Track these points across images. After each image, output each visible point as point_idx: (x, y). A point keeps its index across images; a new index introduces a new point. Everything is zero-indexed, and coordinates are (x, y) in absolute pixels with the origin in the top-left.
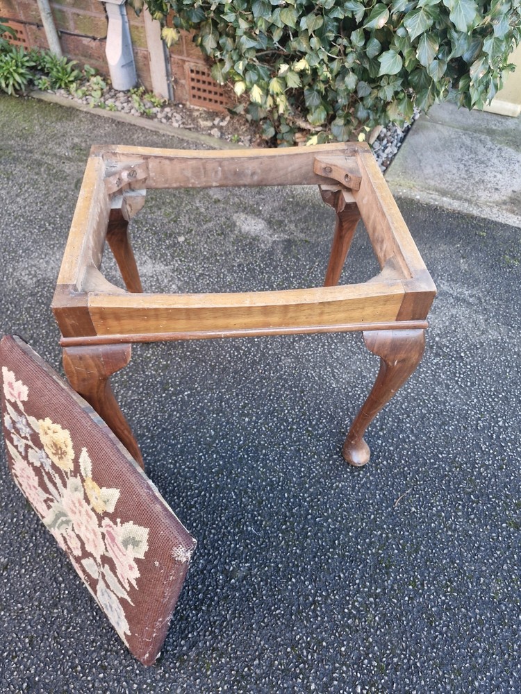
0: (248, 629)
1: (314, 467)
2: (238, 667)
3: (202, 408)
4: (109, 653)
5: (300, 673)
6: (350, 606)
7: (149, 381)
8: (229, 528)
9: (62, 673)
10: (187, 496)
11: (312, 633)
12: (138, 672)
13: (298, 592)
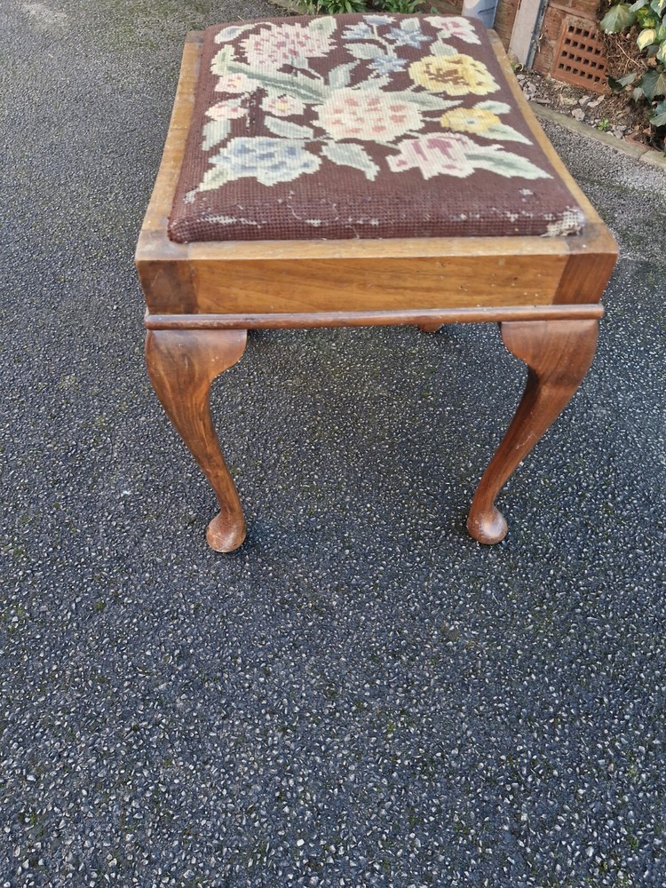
0: (453, 708)
1: (604, 554)
2: (428, 747)
3: (465, 432)
4: (277, 659)
5: (511, 792)
6: (607, 743)
7: (406, 381)
8: (462, 581)
9: (219, 657)
10: (417, 524)
11: (541, 752)
12: (304, 695)
13: (536, 694)
